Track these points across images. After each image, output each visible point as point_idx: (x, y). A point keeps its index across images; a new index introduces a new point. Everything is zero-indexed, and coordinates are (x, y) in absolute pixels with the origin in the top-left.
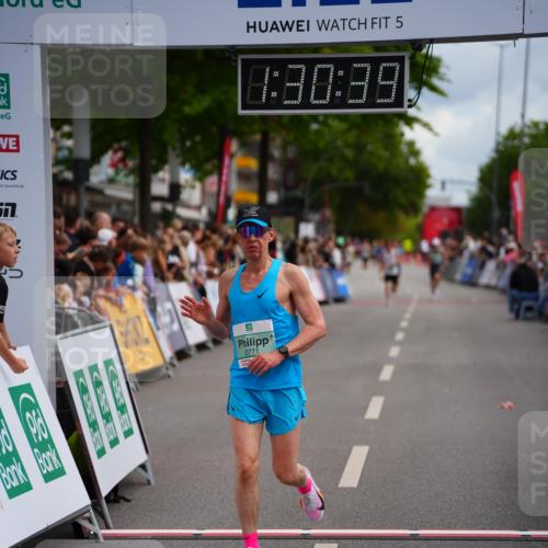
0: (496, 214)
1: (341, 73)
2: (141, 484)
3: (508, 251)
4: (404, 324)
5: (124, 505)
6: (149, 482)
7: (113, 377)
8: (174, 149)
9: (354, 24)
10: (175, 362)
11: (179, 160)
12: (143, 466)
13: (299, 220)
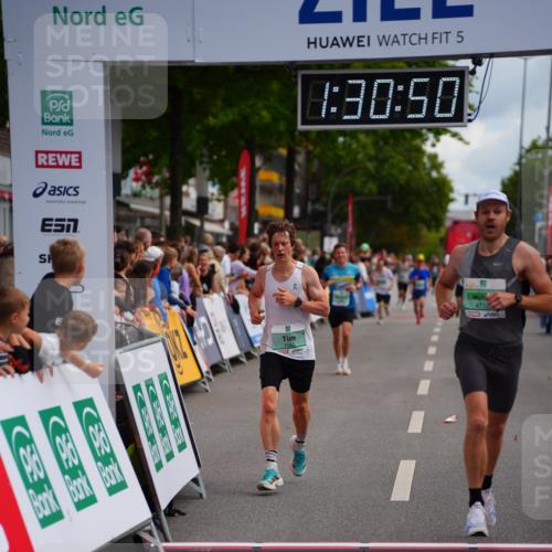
2: (192, 498)
4: (435, 338)
5: (178, 519)
6: (201, 495)
7: (166, 391)
8: (201, 163)
10: (211, 376)
11: (207, 173)
12: (195, 480)
13: (324, 234)
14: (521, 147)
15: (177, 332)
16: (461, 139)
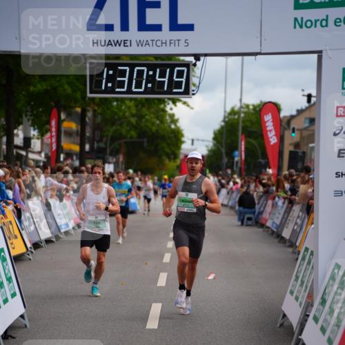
0: (225, 160)
1: (151, 73)
2: (20, 327)
3: (235, 183)
5: (11, 341)
6: (26, 325)
7: (4, 260)
8: (26, 116)
9: (159, 43)
10: (33, 250)
11: (30, 123)
12: (22, 316)
13: (105, 162)
14: (225, 112)
15: (11, 222)
16: (188, 106)
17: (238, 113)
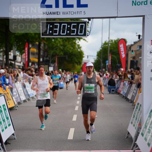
0: (102, 65)
1: (69, 26)
2: (12, 139)
3: (107, 75)
4: (80, 95)
5: (8, 145)
6: (15, 139)
7: (5, 109)
8: (14, 46)
9: (72, 13)
10: (18, 105)
12: (13, 134)
13: (49, 66)
14: (102, 43)
15: (8, 93)
16: (86, 41)
17: (108, 44)
